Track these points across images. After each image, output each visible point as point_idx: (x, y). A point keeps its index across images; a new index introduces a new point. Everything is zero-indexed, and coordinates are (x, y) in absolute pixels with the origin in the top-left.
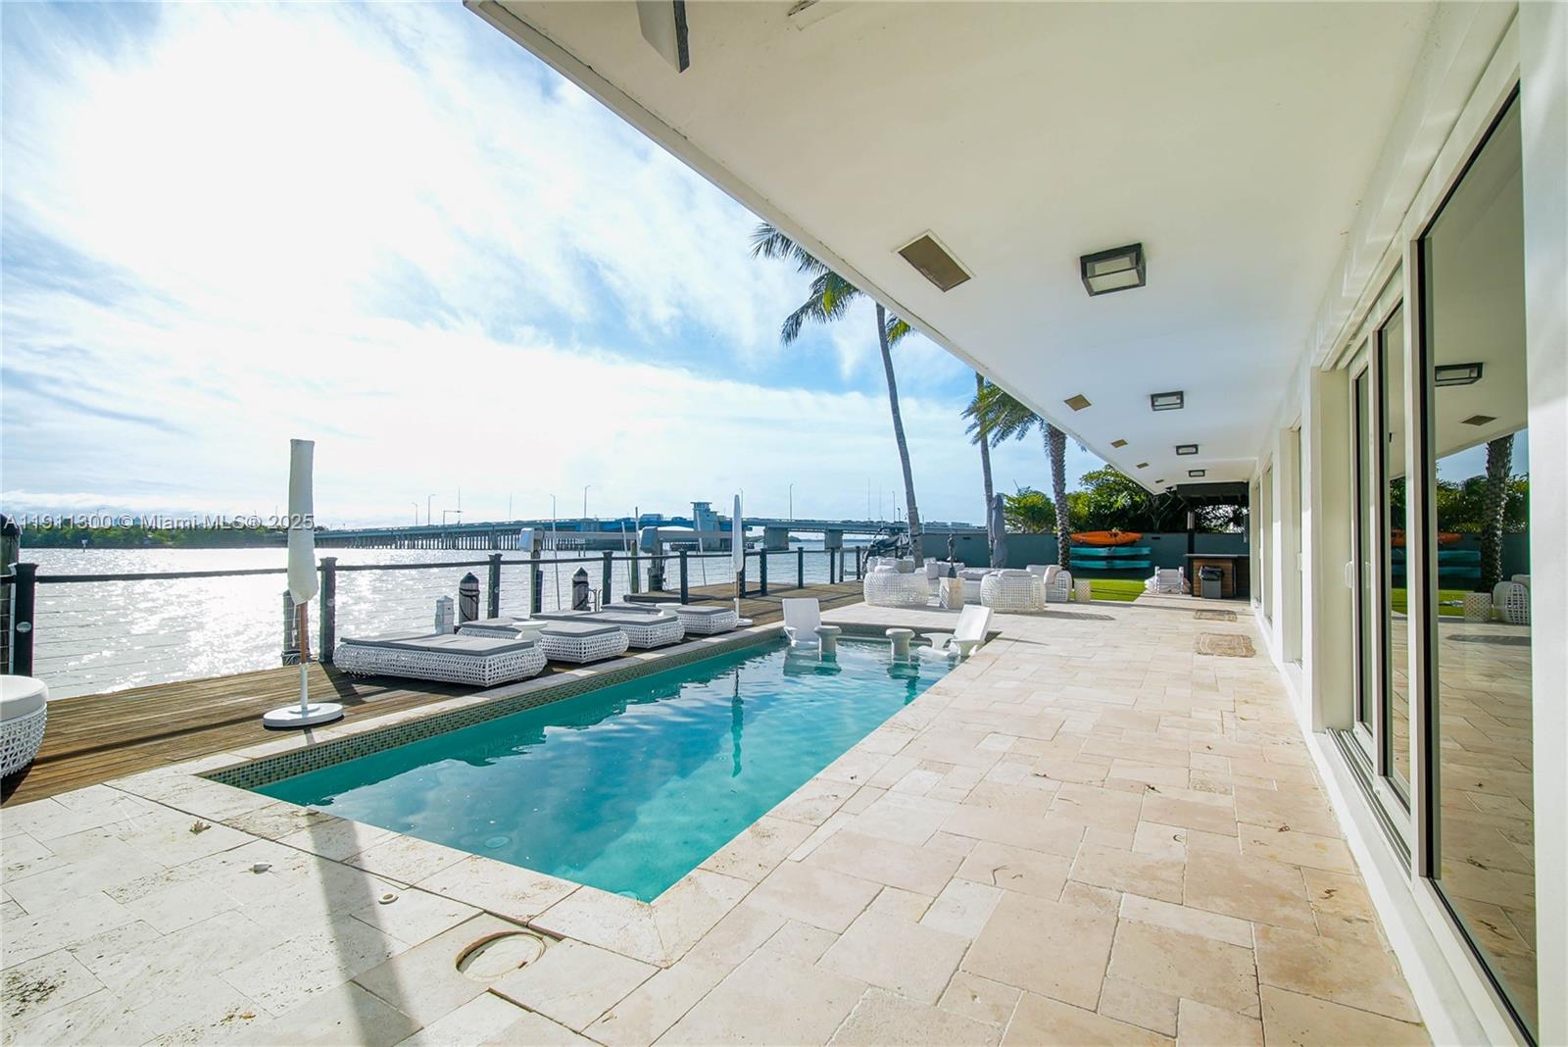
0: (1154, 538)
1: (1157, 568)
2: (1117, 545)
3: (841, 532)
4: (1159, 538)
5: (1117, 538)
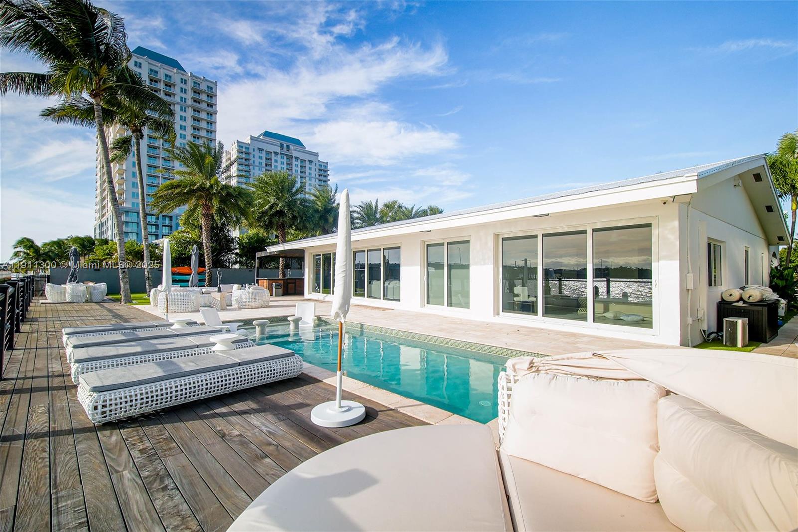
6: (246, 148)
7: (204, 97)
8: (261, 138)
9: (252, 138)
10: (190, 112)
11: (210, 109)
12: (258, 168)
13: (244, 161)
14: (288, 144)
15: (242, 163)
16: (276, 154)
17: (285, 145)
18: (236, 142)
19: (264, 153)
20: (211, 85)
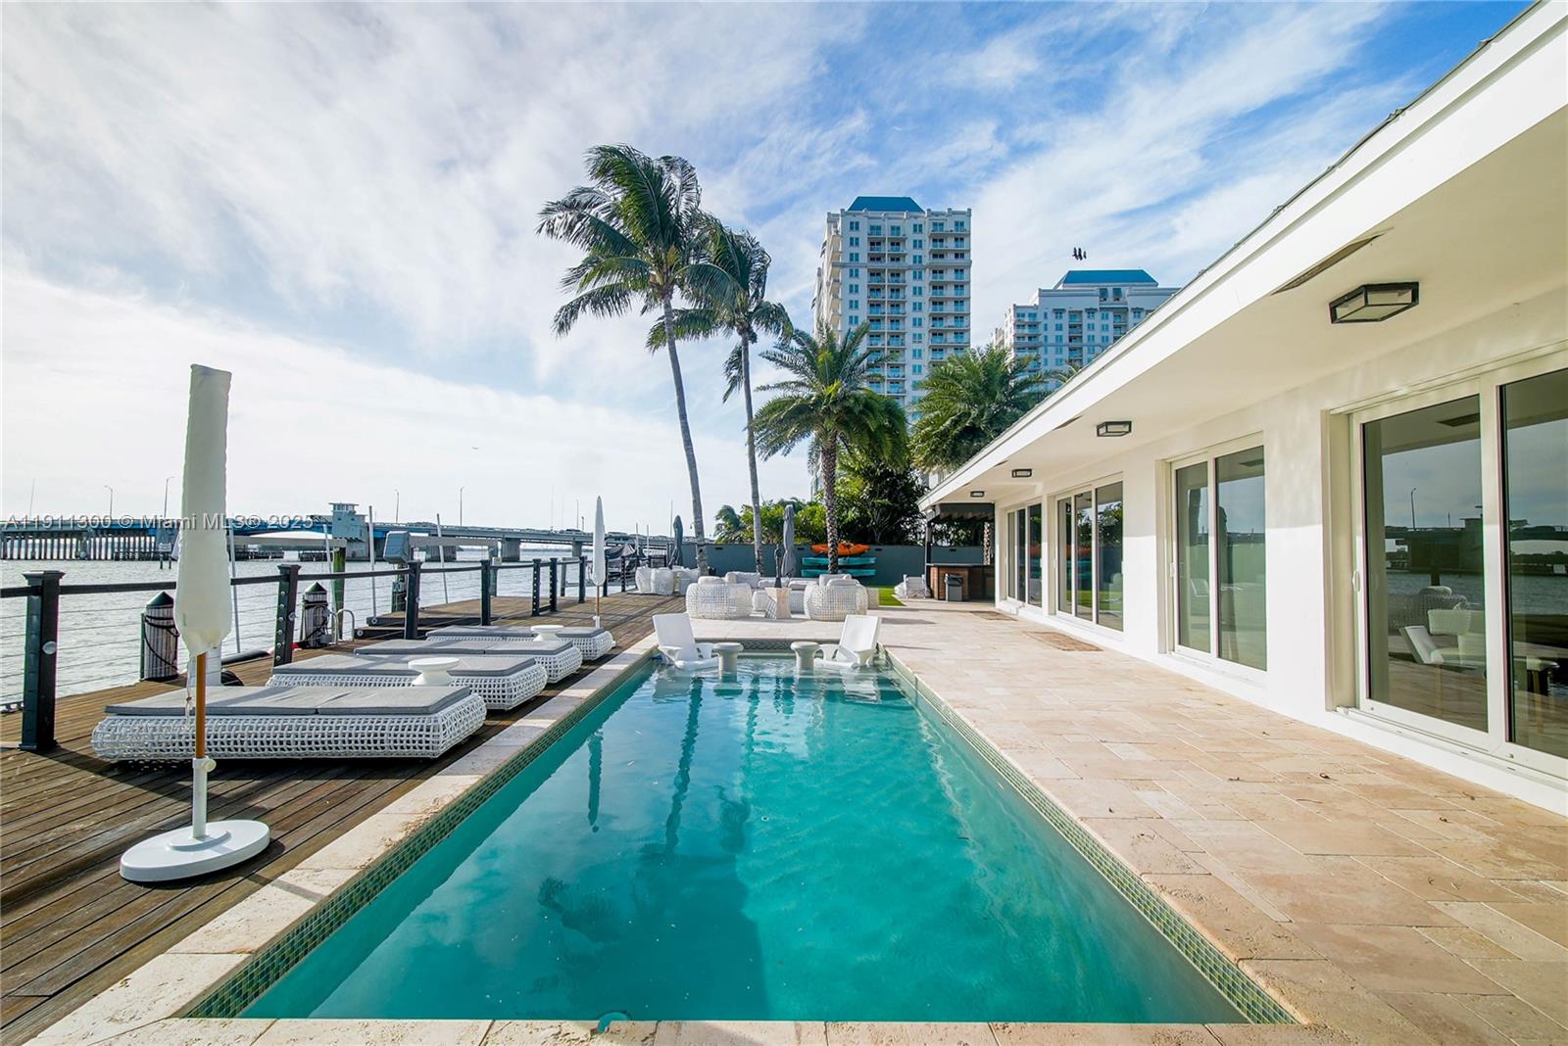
0: (877, 550)
1: (905, 576)
2: (851, 556)
3: (518, 541)
4: (880, 550)
5: (851, 549)
6: (1030, 315)
7: (950, 244)
8: (1061, 287)
9: (1043, 294)
10: (928, 276)
11: (960, 261)
12: (1054, 349)
13: (1027, 340)
14: (1117, 285)
15: (1023, 346)
16: (1091, 311)
17: (1110, 290)
18: (1012, 308)
19: (1066, 316)
20: (960, 218)
